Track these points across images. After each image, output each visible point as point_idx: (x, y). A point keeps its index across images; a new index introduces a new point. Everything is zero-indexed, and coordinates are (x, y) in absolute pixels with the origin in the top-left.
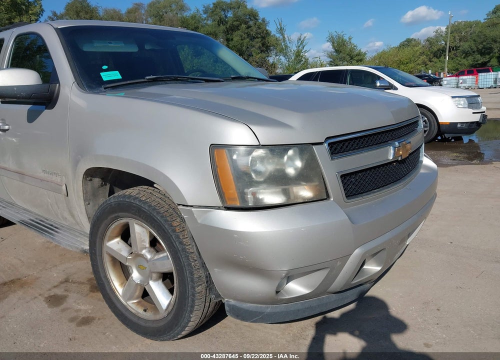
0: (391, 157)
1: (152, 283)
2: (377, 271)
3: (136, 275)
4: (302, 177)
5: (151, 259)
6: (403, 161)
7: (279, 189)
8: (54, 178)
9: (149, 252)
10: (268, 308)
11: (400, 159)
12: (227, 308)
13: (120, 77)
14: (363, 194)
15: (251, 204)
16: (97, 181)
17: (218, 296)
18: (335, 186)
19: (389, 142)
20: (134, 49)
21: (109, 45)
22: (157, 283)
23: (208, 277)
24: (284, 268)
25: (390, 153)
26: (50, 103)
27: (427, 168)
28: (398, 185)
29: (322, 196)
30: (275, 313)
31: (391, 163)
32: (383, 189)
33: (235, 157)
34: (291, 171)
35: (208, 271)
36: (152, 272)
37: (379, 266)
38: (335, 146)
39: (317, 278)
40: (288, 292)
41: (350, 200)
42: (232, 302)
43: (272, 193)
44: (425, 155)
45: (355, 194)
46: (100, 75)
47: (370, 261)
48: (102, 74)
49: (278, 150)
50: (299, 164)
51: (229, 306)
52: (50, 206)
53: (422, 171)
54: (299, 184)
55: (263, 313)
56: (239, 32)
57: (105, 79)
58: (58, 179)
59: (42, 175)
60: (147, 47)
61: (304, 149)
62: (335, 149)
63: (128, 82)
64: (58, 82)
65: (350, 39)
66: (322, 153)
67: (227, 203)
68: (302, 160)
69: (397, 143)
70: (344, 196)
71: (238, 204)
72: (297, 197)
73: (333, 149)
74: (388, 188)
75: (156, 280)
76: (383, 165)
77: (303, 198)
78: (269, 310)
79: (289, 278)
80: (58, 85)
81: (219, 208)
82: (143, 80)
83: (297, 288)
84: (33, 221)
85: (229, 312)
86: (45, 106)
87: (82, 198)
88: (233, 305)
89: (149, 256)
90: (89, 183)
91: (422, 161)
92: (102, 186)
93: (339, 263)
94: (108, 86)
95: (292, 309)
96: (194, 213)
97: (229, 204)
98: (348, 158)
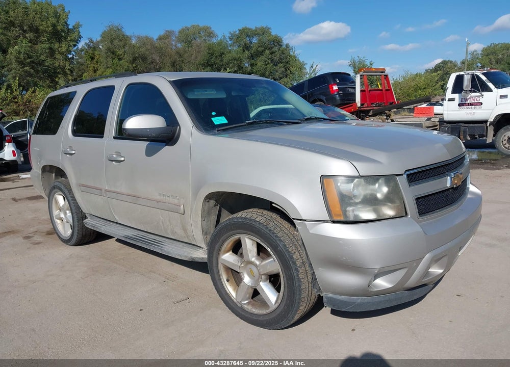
0: (448, 185)
1: (261, 284)
2: (440, 273)
3: (247, 279)
4: (388, 199)
5: (259, 265)
6: (457, 188)
7: (371, 208)
8: (171, 200)
9: (257, 259)
10: (358, 299)
11: (455, 186)
12: (325, 300)
13: (226, 121)
14: (430, 213)
15: (352, 218)
16: (212, 202)
17: (319, 290)
18: (411, 207)
19: (446, 173)
20: (222, 95)
21: (206, 93)
22: (265, 283)
23: (313, 274)
24: (376, 267)
25: (448, 182)
26: (170, 141)
27: (473, 193)
28: (453, 207)
29: (402, 214)
30: (364, 303)
31: (448, 190)
32: (443, 210)
33: (339, 184)
34: (379, 196)
35: (313, 270)
36: (261, 275)
37: (441, 269)
38: (411, 177)
39: (398, 275)
40: (375, 286)
41: (421, 218)
42: (330, 295)
43: (369, 211)
44: (471, 183)
45: (424, 213)
46: (212, 120)
47: (435, 265)
48: (213, 119)
49: (372, 179)
50: (385, 189)
51: (328, 298)
52: (161, 223)
53: (469, 196)
54: (384, 205)
55: (354, 303)
56: (263, 58)
57: (216, 123)
58: (176, 201)
59: (158, 198)
60: (234, 94)
61: (389, 179)
62: (411, 179)
63: (234, 126)
64: (178, 124)
65: (371, 64)
66: (402, 181)
67: (333, 218)
68: (388, 186)
69: (452, 174)
70: (418, 214)
71: (342, 219)
72: (384, 215)
73: (409, 178)
74: (447, 208)
75: (265, 281)
76: (442, 191)
77: (388, 215)
78: (359, 301)
79: (376, 276)
80: (178, 127)
81: (327, 222)
82: (244, 124)
83: (382, 283)
84: (136, 236)
85: (327, 303)
86: (165, 144)
87: (200, 215)
88: (331, 297)
89: (258, 263)
90: (207, 204)
91: (469, 188)
92: (215, 206)
93: (415, 264)
94: (220, 129)
95: (376, 301)
96: (307, 225)
97: (335, 219)
98: (419, 186)
